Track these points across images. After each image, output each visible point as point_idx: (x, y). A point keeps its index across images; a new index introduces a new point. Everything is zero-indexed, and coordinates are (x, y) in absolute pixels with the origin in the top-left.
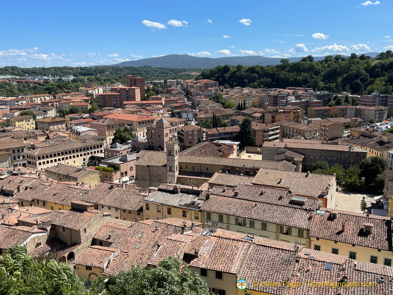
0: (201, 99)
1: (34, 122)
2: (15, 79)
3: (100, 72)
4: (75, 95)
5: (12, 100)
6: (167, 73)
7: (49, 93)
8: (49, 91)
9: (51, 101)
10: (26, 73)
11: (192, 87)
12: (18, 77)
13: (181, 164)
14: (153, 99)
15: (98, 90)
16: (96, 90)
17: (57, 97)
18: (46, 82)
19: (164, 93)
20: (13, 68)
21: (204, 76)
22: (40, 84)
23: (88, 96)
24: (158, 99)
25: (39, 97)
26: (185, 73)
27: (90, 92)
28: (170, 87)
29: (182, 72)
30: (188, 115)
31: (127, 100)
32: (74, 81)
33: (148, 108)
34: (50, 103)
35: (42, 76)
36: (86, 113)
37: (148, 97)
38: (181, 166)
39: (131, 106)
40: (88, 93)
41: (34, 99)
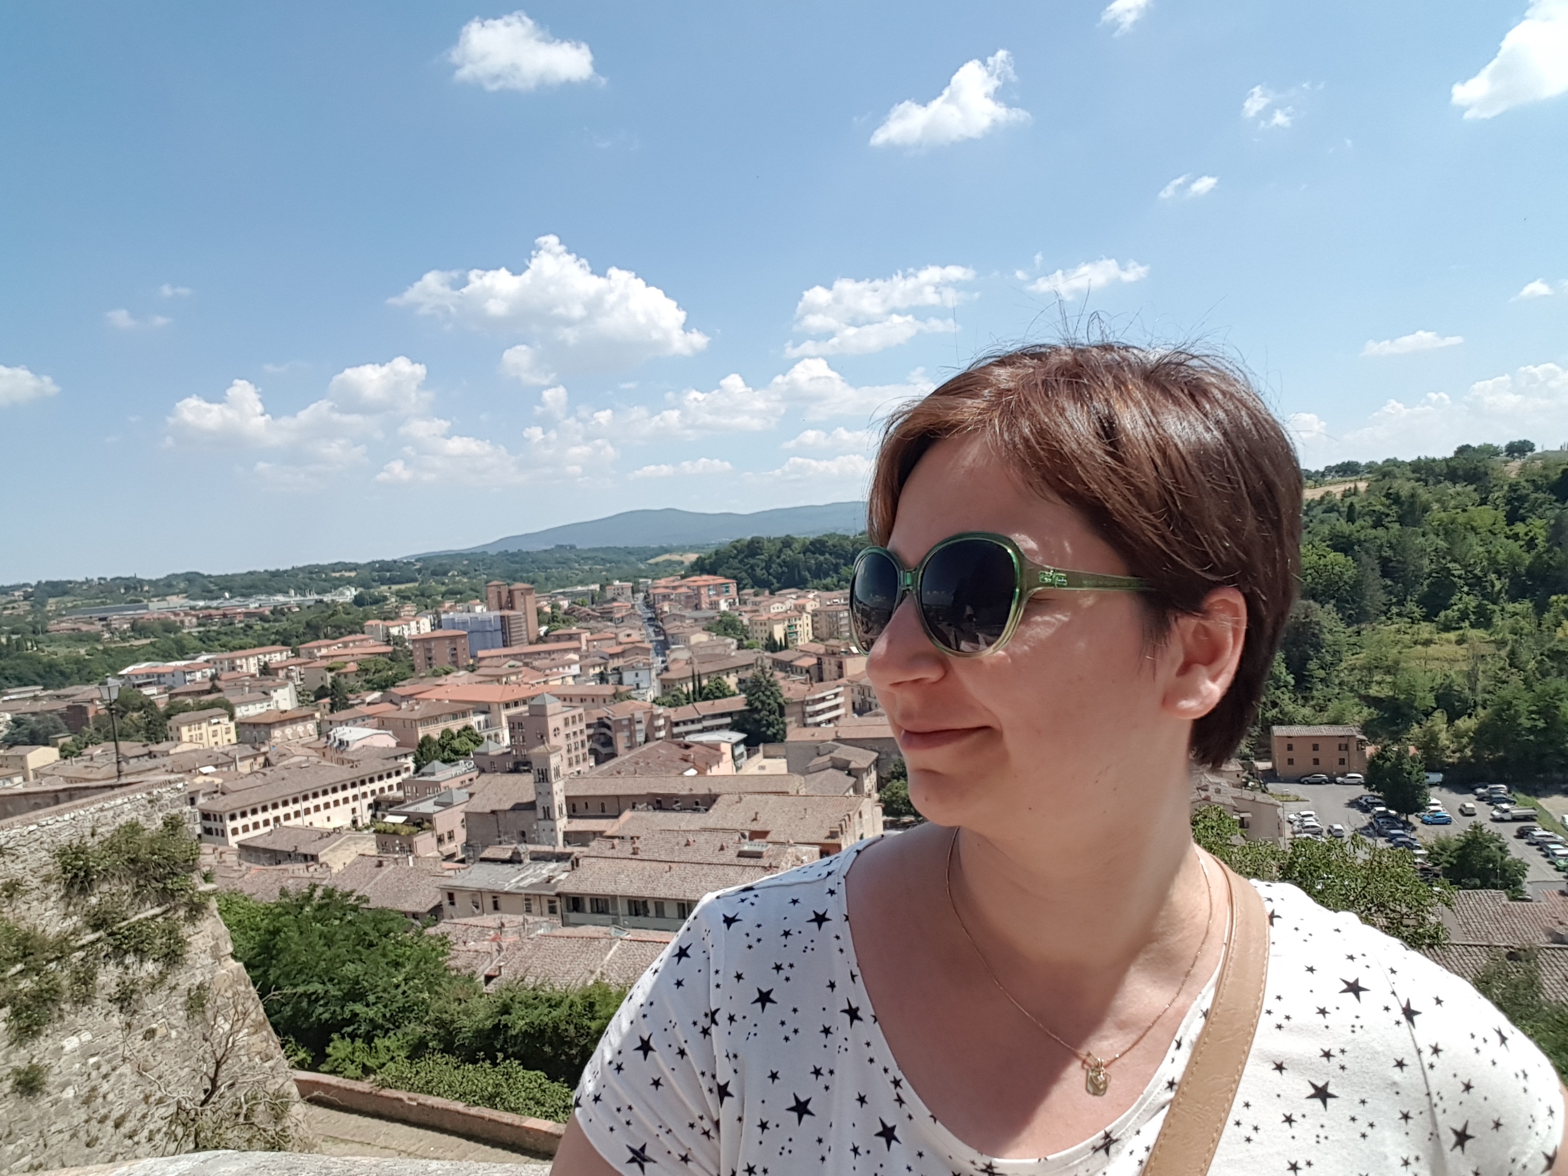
1: (232, 725)
2: (192, 608)
4: (354, 641)
5: (176, 668)
7: (284, 644)
8: (285, 640)
9: (284, 664)
10: (223, 589)
11: (666, 597)
12: (201, 603)
14: (558, 639)
15: (418, 623)
16: (413, 624)
17: (302, 652)
18: (279, 612)
22: (263, 618)
23: (388, 643)
24: (571, 637)
25: (253, 656)
27: (394, 631)
28: (614, 600)
30: (637, 675)
31: (486, 648)
32: (357, 602)
33: (539, 663)
34: (282, 668)
35: (270, 594)
36: (374, 690)
37: (546, 634)
39: (495, 662)
40: (388, 635)
41: (238, 662)
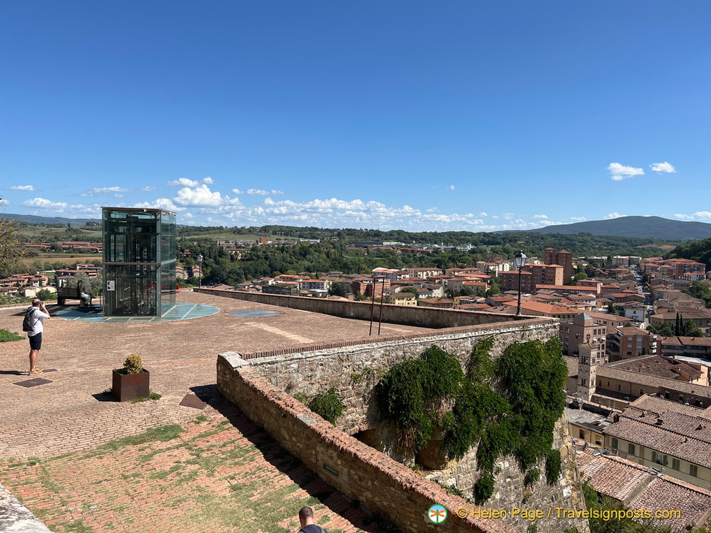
0: (665, 290)
1: (416, 302)
2: (400, 246)
3: (510, 241)
4: (471, 271)
5: (394, 272)
6: (618, 245)
7: (438, 267)
8: (439, 264)
9: (439, 277)
10: (413, 239)
11: (654, 269)
12: (404, 244)
13: (601, 379)
14: (583, 284)
15: (503, 266)
16: (501, 266)
17: (447, 272)
18: (437, 251)
19: (604, 276)
20: (400, 233)
21: (679, 253)
22: (428, 254)
23: (487, 274)
24: (590, 284)
25: (426, 271)
26: (650, 245)
27: (491, 268)
28: (617, 267)
29: (645, 244)
30: (635, 313)
31: (543, 283)
32: (472, 252)
33: (571, 296)
34: (437, 279)
35: (432, 243)
36: (481, 296)
37: (575, 280)
38: (600, 382)
39: (546, 292)
40: (488, 269)
41: (419, 273)
